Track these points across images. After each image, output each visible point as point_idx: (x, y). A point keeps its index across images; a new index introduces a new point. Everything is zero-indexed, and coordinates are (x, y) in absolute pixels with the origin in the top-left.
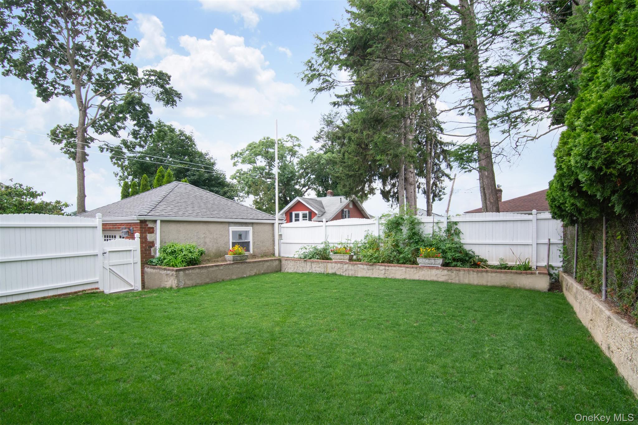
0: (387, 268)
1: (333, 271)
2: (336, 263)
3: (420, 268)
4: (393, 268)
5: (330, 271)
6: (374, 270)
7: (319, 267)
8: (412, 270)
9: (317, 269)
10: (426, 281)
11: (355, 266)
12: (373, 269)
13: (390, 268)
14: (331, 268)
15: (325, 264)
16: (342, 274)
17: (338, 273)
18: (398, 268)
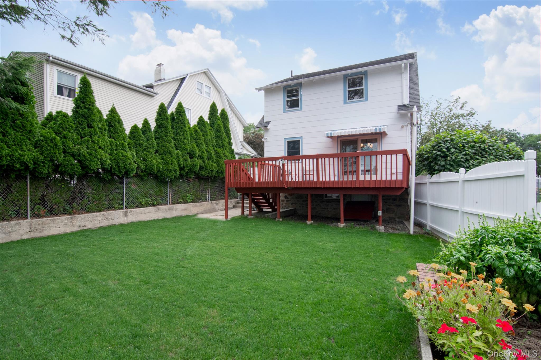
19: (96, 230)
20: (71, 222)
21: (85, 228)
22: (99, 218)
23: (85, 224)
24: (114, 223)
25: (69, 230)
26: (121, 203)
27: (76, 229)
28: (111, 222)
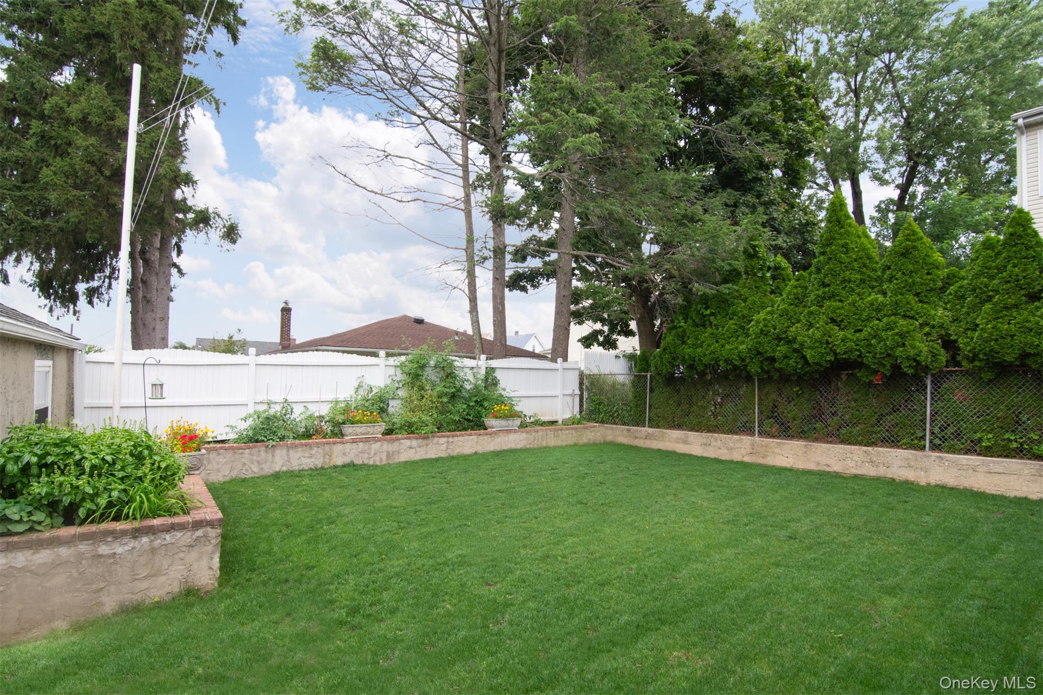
0: (451, 439)
1: (347, 460)
2: (354, 441)
3: (495, 433)
4: (460, 438)
5: (339, 461)
6: (429, 446)
7: (311, 456)
8: (486, 437)
9: (304, 461)
10: (504, 451)
11: (396, 443)
12: (427, 445)
13: (456, 439)
14: (341, 453)
15: (327, 448)
16: (366, 462)
17: (358, 462)
18: (466, 437)
19: (850, 477)
20: (806, 452)
21: (828, 469)
22: (856, 458)
23: (828, 463)
24: (890, 476)
25: (801, 465)
26: (920, 434)
27: (811, 466)
28: (881, 472)
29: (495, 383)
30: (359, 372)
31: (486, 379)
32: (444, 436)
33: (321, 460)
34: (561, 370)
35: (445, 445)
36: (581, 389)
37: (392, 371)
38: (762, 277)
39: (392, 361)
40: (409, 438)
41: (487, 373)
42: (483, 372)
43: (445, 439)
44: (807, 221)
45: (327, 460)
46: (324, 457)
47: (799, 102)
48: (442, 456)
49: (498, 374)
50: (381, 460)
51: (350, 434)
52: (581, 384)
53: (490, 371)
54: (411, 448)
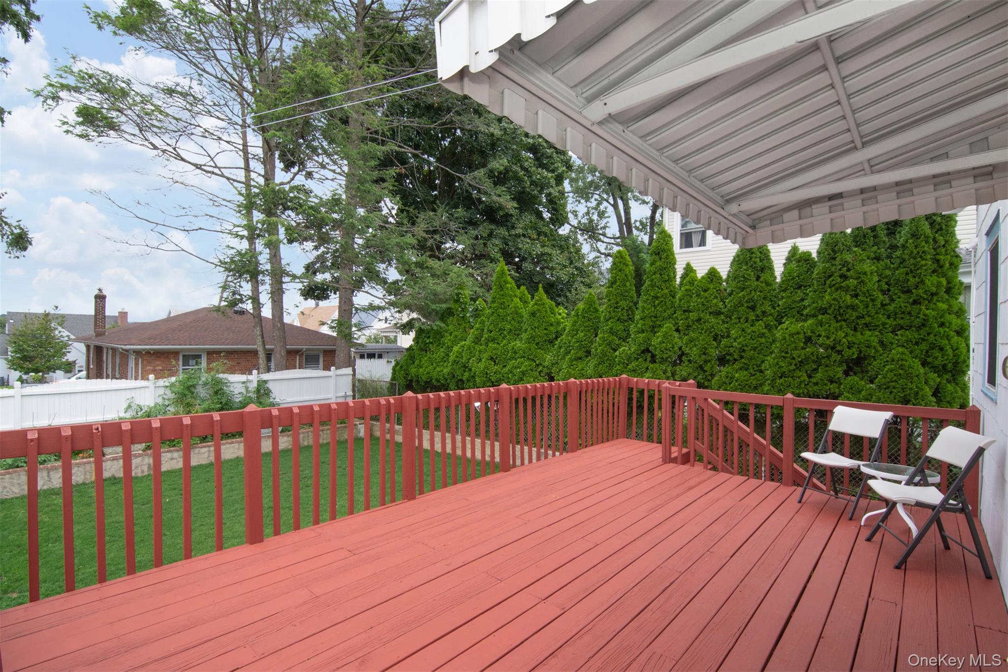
1: (108, 475)
2: (115, 459)
15: (88, 466)
29: (268, 393)
30: (128, 394)
31: (258, 391)
32: (205, 447)
33: (82, 477)
34: (334, 377)
35: (207, 454)
36: (354, 391)
37: (161, 391)
38: (463, 317)
39: (161, 382)
40: (170, 451)
41: (258, 385)
42: (255, 384)
43: (207, 449)
44: (542, 252)
45: (88, 477)
46: (85, 474)
47: (548, 151)
48: (204, 463)
49: (270, 385)
50: (143, 472)
51: (110, 454)
52: (354, 386)
53: (262, 383)
54: (172, 459)
